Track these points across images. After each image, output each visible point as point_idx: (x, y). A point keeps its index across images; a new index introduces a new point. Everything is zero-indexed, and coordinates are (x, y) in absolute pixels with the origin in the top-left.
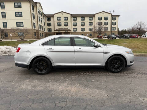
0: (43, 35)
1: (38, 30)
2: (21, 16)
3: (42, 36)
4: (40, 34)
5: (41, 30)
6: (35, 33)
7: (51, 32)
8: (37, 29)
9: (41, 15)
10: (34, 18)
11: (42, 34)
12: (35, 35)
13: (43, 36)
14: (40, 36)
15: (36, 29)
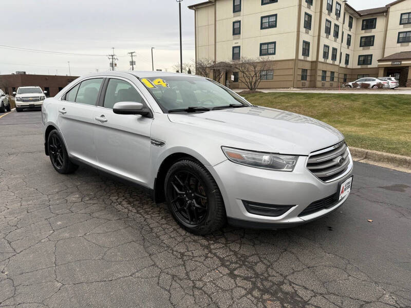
0: (336, 75)
1: (315, 63)
2: (273, 25)
3: (328, 79)
4: (320, 73)
5: (330, 61)
6: (304, 71)
7: (369, 66)
8: (314, 59)
9: (338, 15)
10: (308, 25)
11: (328, 74)
12: (304, 77)
13: (332, 79)
14: (319, 78)
15: (309, 59)
